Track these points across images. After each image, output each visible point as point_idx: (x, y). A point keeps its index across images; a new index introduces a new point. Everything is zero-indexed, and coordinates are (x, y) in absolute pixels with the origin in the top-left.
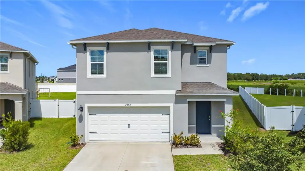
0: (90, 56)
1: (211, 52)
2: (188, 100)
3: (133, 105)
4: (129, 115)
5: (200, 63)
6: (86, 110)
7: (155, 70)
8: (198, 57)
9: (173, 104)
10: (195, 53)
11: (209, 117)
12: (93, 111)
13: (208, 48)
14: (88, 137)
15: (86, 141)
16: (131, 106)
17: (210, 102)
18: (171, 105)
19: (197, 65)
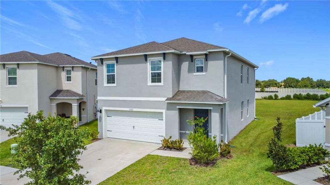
0: (106, 69)
1: (207, 60)
2: (178, 107)
3: (135, 110)
4: (134, 118)
5: (198, 71)
6: (103, 112)
7: (152, 79)
8: (196, 66)
9: (165, 110)
10: (192, 61)
11: (207, 125)
12: (109, 113)
13: (204, 56)
14: (105, 134)
15: (104, 137)
16: (134, 110)
17: (208, 110)
18: (164, 111)
19: (194, 74)
